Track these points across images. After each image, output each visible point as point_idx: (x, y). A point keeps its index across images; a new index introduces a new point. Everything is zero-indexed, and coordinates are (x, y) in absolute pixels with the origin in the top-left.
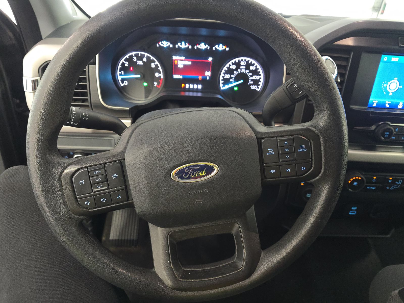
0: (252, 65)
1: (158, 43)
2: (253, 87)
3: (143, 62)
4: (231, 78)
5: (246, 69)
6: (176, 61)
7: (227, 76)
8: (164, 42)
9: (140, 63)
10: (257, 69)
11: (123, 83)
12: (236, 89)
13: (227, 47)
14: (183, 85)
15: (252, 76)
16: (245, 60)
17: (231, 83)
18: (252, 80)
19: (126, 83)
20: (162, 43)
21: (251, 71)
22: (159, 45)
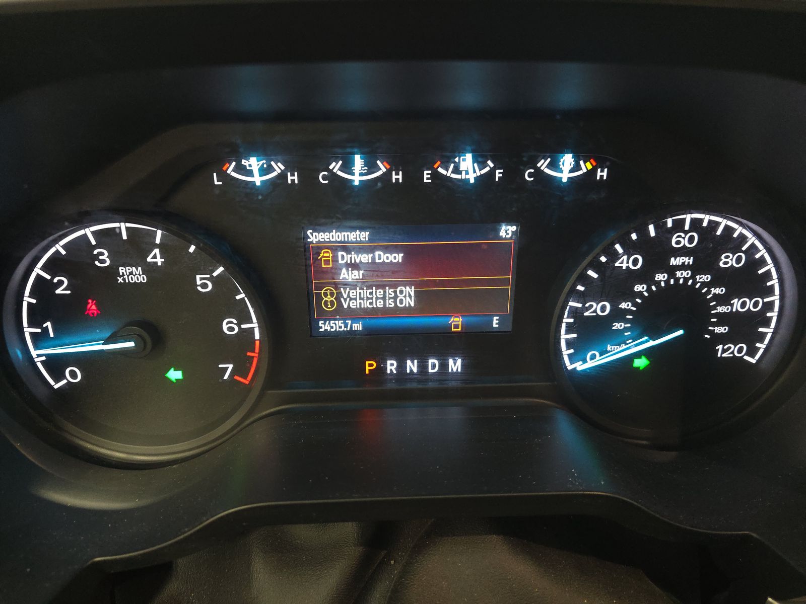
0: (731, 243)
1: (218, 164)
2: (726, 351)
3: (149, 269)
4: (617, 314)
5: (696, 269)
6: (326, 255)
7: (599, 308)
8: (254, 163)
9: (133, 275)
10: (754, 264)
11: (58, 377)
12: (641, 363)
13: (600, 164)
14: (370, 366)
15: (724, 300)
16: (696, 224)
17: (618, 338)
18: (723, 319)
19: (73, 376)
20: (240, 169)
21: (722, 275)
22: (223, 176)
